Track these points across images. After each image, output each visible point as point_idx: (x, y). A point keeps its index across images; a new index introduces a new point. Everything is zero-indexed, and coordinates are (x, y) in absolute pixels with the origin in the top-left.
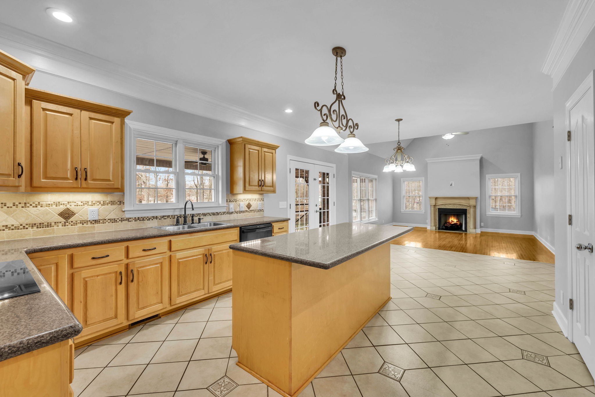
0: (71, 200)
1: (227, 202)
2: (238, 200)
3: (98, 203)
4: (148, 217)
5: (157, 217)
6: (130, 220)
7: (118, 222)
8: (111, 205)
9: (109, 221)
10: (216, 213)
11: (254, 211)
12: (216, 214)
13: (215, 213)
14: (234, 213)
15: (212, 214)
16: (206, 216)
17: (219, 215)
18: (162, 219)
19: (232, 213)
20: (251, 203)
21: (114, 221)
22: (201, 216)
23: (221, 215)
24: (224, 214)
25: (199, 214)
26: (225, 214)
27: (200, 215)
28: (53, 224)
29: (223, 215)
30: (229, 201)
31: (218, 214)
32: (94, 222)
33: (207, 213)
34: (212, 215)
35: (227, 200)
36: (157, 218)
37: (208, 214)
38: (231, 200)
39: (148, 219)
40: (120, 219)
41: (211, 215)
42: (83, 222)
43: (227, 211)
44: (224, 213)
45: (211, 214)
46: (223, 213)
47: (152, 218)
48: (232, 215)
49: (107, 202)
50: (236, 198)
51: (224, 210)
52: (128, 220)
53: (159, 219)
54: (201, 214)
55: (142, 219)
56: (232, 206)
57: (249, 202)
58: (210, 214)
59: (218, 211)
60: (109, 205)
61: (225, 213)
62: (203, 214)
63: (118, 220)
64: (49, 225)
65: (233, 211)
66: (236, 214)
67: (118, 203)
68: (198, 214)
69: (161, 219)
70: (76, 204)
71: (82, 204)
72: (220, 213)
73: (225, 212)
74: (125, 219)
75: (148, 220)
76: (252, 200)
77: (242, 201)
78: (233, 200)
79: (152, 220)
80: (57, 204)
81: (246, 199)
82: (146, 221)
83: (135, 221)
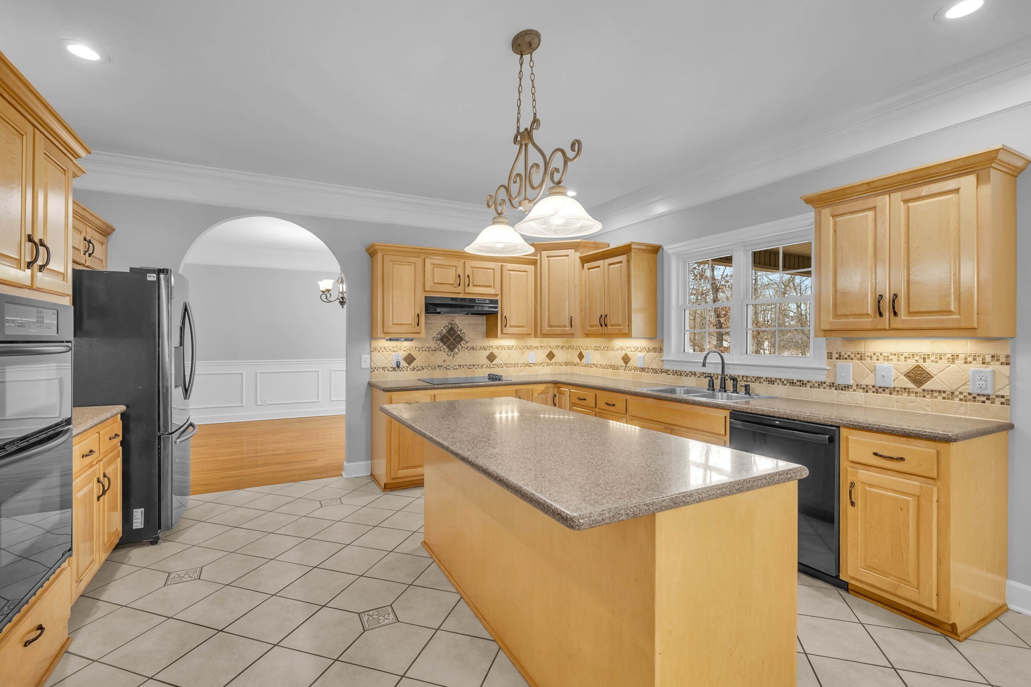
0: (628, 346)
1: (831, 358)
2: (869, 354)
3: (644, 350)
4: (685, 372)
5: (695, 372)
6: (669, 372)
7: (659, 373)
8: (654, 352)
9: (652, 370)
10: (798, 381)
11: (944, 395)
12: (798, 383)
13: (795, 381)
14: (854, 387)
15: (788, 382)
16: (773, 384)
17: (806, 387)
18: (702, 377)
19: (847, 387)
20: (929, 366)
21: (655, 371)
22: (764, 382)
23: (811, 387)
24: (819, 388)
25: (760, 378)
26: (825, 388)
27: (762, 380)
28: (619, 367)
29: (816, 387)
30: (835, 356)
31: (802, 384)
32: (641, 370)
33: (776, 379)
34: (788, 384)
35: (828, 353)
36: (695, 375)
37: (778, 381)
38: (843, 353)
39: (685, 374)
40: (660, 370)
41: (785, 385)
42: (636, 369)
43: (828, 381)
44: (821, 384)
45: (785, 382)
46: (816, 385)
47: (690, 374)
48: (847, 392)
49: (651, 349)
50: (862, 350)
51: (823, 378)
52: (667, 372)
53: (698, 377)
54: (762, 378)
55: (679, 373)
56: (848, 371)
57: (921, 363)
58: (783, 382)
59: (805, 378)
60: (652, 351)
61: (824, 385)
62: (766, 378)
63: (658, 371)
64: (617, 369)
65: (851, 382)
66: (860, 394)
67: (659, 350)
68: (758, 378)
69: (700, 377)
70: (630, 349)
71: (634, 350)
72: (808, 382)
73: (825, 383)
74: (664, 370)
75: (685, 376)
76: (933, 358)
77: (887, 359)
78: (852, 356)
79: (690, 376)
80: (622, 349)
81: (906, 355)
82: (683, 377)
83: (673, 375)
